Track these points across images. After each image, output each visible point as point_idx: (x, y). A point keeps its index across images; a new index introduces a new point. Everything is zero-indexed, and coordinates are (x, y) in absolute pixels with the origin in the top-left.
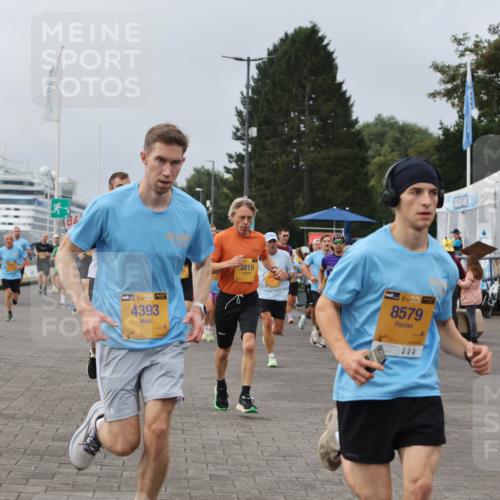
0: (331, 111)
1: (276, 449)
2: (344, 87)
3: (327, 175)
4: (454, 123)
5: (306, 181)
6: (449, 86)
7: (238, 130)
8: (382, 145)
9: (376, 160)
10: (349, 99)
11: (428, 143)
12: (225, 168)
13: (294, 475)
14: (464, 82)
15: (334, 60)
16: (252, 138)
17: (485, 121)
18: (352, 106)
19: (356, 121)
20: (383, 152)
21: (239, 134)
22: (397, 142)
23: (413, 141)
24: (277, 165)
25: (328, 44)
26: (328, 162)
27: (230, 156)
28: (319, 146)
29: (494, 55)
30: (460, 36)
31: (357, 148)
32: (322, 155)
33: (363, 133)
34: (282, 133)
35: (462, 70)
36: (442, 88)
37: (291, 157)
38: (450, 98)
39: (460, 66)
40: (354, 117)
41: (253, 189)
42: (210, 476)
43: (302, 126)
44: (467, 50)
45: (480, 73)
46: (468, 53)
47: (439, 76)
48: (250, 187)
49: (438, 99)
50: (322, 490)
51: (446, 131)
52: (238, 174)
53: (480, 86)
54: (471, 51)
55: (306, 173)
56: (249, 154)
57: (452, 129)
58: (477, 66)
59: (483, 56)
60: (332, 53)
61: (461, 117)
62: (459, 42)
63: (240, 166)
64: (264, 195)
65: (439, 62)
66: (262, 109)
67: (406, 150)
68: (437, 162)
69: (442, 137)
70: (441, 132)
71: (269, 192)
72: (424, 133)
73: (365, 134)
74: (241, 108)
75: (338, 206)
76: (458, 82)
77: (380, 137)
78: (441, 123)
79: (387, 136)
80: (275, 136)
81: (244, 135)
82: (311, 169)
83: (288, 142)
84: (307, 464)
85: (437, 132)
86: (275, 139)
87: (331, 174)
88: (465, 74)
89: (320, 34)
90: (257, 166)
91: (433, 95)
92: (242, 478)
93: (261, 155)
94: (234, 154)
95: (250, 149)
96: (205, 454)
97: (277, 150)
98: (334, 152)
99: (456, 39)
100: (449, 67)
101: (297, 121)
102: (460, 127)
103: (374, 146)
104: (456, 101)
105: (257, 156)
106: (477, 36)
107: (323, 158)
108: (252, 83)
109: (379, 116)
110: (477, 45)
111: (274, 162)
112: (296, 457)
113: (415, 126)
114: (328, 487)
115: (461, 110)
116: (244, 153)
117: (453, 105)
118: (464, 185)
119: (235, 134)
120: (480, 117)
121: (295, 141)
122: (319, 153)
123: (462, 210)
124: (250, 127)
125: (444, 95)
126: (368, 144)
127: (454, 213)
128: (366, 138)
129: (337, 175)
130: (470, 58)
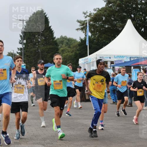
0: (48, 35)
1: (33, 134)
2: (51, 28)
3: (47, 54)
4: (84, 37)
5: (40, 55)
6: (82, 27)
7: (20, 41)
8: (63, 44)
9: (61, 49)
10: (53, 31)
11: (76, 43)
12: (17, 52)
13: (38, 142)
14: (86, 26)
15: (48, 20)
16: (25, 43)
17: (93, 37)
18: (54, 33)
19: (55, 38)
20: (63, 46)
21: (21, 42)
22: (67, 43)
23: (72, 43)
24: (32, 51)
25: (46, 15)
26: (47, 50)
27: (18, 49)
28: (44, 45)
29: (95, 17)
30: (85, 12)
31: (55, 46)
32: (45, 48)
33: (57, 41)
34: (33, 42)
35: (86, 22)
36: (80, 27)
37: (36, 49)
38: (82, 30)
39: (85, 21)
40: (54, 36)
41: (25, 58)
42: (14, 142)
43: (39, 39)
44: (87, 16)
45: (91, 23)
46: (88, 17)
47: (79, 24)
48: (24, 57)
49: (79, 31)
50: (47, 146)
51: (81, 40)
52: (21, 54)
53: (91, 26)
54: (88, 16)
55: (41, 53)
56: (24, 48)
57: (83, 39)
58: (90, 21)
59: (92, 18)
60: (48, 18)
61: (86, 36)
62: (85, 14)
63: (21, 52)
64: (28, 60)
65: (79, 20)
66: (28, 34)
67: (70, 46)
68: (79, 49)
69: (80, 42)
70: (80, 40)
71: (30, 59)
72: (75, 41)
73: (58, 41)
74: (21, 34)
75: (50, 63)
76: (85, 25)
77: (62, 42)
78: (80, 38)
79: (64, 42)
80: (31, 42)
81: (22, 42)
82: (42, 52)
83: (35, 44)
84: (42, 138)
85: (79, 40)
86: (31, 43)
87: (48, 53)
88: (87, 23)
89: (44, 12)
90: (26, 51)
91: (77, 29)
92: (23, 143)
93: (27, 48)
94: (19, 48)
95: (24, 46)
96: (12, 136)
97: (32, 46)
98: (48, 47)
99: (84, 13)
100: (82, 21)
101: (37, 38)
102: (85, 38)
103: (60, 45)
104: (84, 31)
105: (26, 48)
106: (90, 12)
107: (45, 49)
108: (24, 27)
109: (62, 36)
110: (90, 14)
111: (31, 50)
112: (39, 136)
113: (72, 39)
114: (48, 145)
115: (86, 33)
116: (22, 48)
117: (83, 32)
118: (87, 56)
119: (19, 42)
120: (91, 36)
121: (37, 44)
122: (44, 47)
123: (86, 63)
124: (24, 40)
125: (81, 30)
126: (58, 44)
127: (84, 64)
128: (58, 42)
129: (50, 54)
130: (88, 18)
